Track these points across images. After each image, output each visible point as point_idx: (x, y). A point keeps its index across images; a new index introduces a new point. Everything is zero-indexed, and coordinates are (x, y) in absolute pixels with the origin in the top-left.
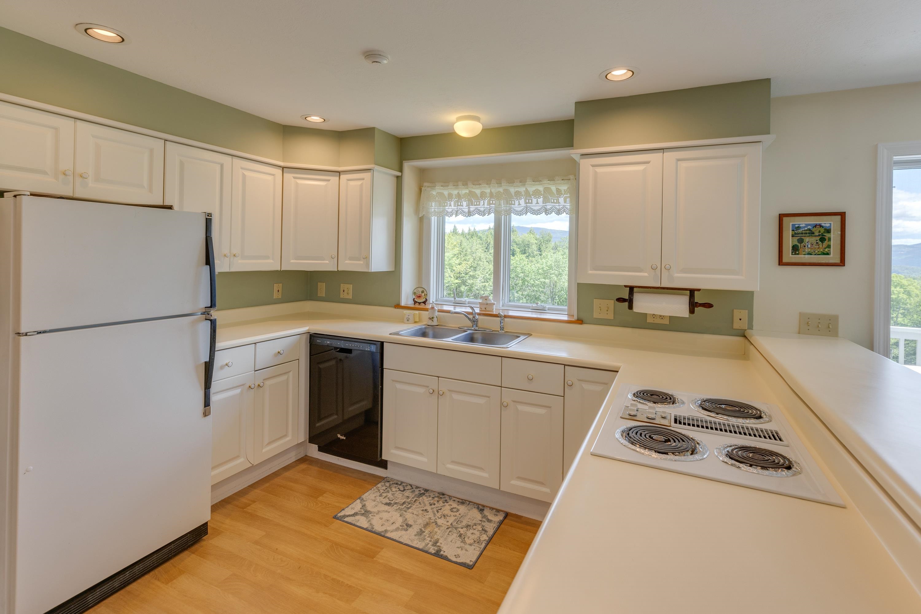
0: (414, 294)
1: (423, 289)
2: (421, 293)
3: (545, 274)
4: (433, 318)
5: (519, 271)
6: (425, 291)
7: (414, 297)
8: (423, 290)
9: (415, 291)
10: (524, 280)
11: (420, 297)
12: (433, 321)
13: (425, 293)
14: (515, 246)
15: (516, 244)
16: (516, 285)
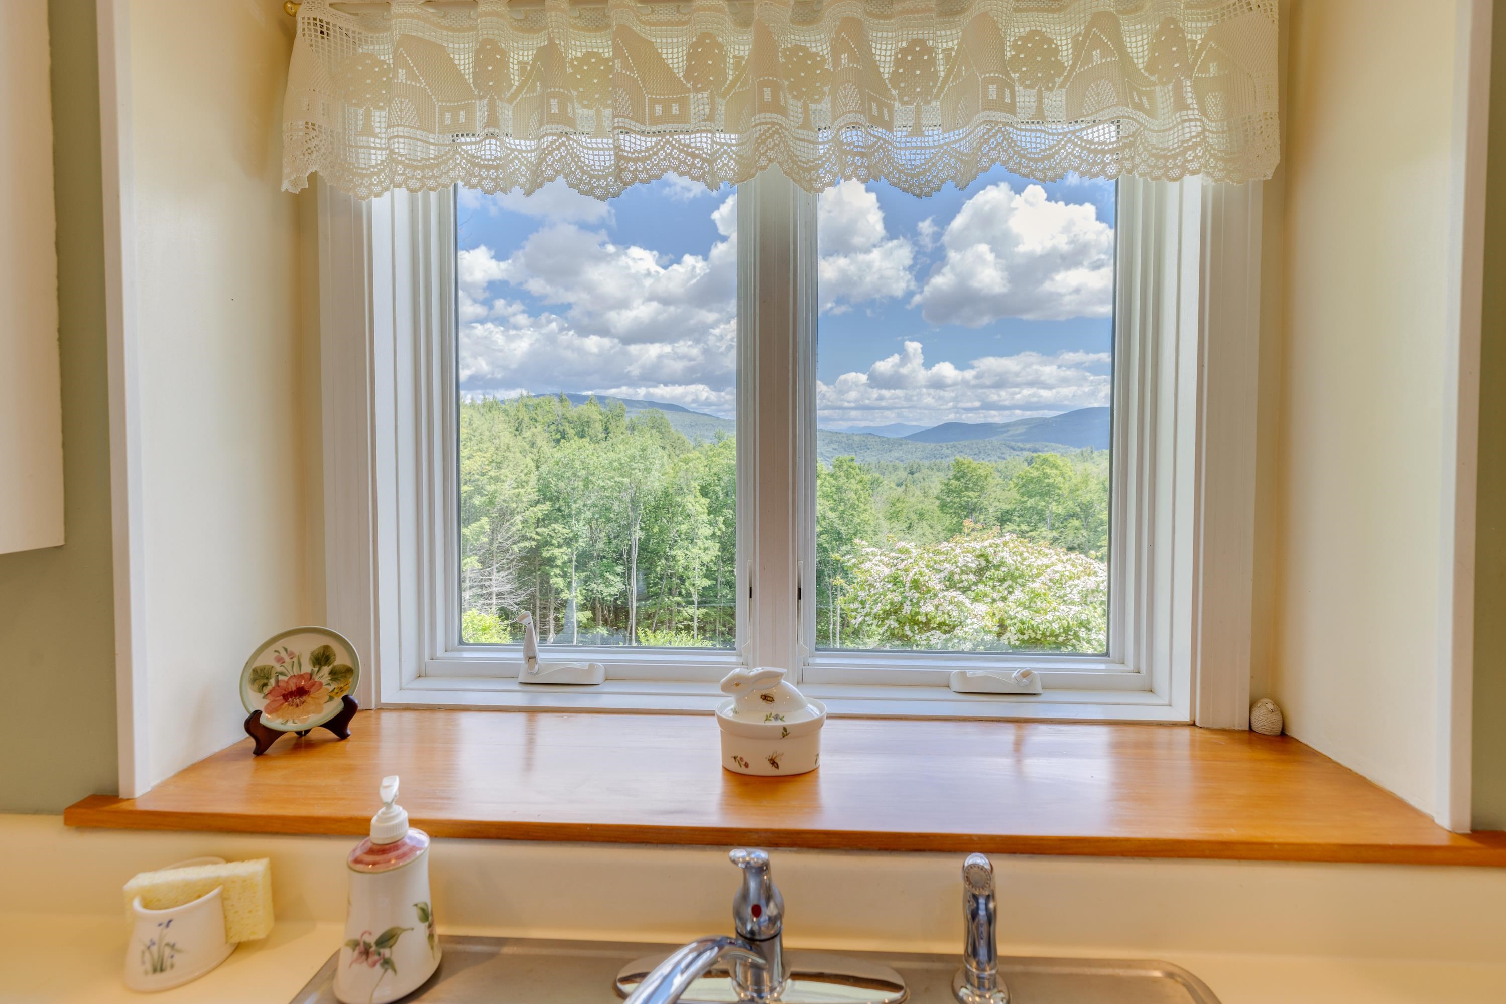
0: (254, 681)
1: (323, 641)
2: (307, 668)
3: (623, 469)
4: (387, 939)
5: (577, 466)
6: (335, 646)
7: (257, 702)
8: (326, 648)
9: (267, 660)
10: (587, 482)
11: (301, 692)
12: (387, 963)
13: (341, 659)
14: (567, 424)
15: (569, 422)
16: (573, 489)
